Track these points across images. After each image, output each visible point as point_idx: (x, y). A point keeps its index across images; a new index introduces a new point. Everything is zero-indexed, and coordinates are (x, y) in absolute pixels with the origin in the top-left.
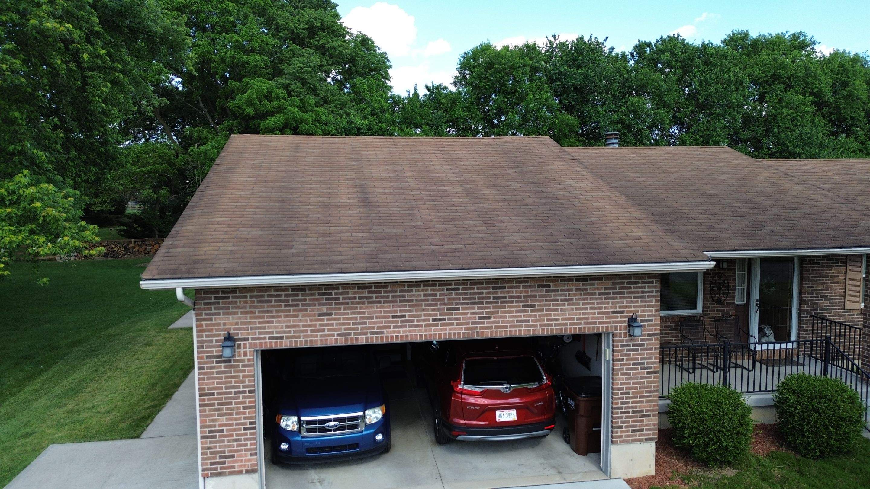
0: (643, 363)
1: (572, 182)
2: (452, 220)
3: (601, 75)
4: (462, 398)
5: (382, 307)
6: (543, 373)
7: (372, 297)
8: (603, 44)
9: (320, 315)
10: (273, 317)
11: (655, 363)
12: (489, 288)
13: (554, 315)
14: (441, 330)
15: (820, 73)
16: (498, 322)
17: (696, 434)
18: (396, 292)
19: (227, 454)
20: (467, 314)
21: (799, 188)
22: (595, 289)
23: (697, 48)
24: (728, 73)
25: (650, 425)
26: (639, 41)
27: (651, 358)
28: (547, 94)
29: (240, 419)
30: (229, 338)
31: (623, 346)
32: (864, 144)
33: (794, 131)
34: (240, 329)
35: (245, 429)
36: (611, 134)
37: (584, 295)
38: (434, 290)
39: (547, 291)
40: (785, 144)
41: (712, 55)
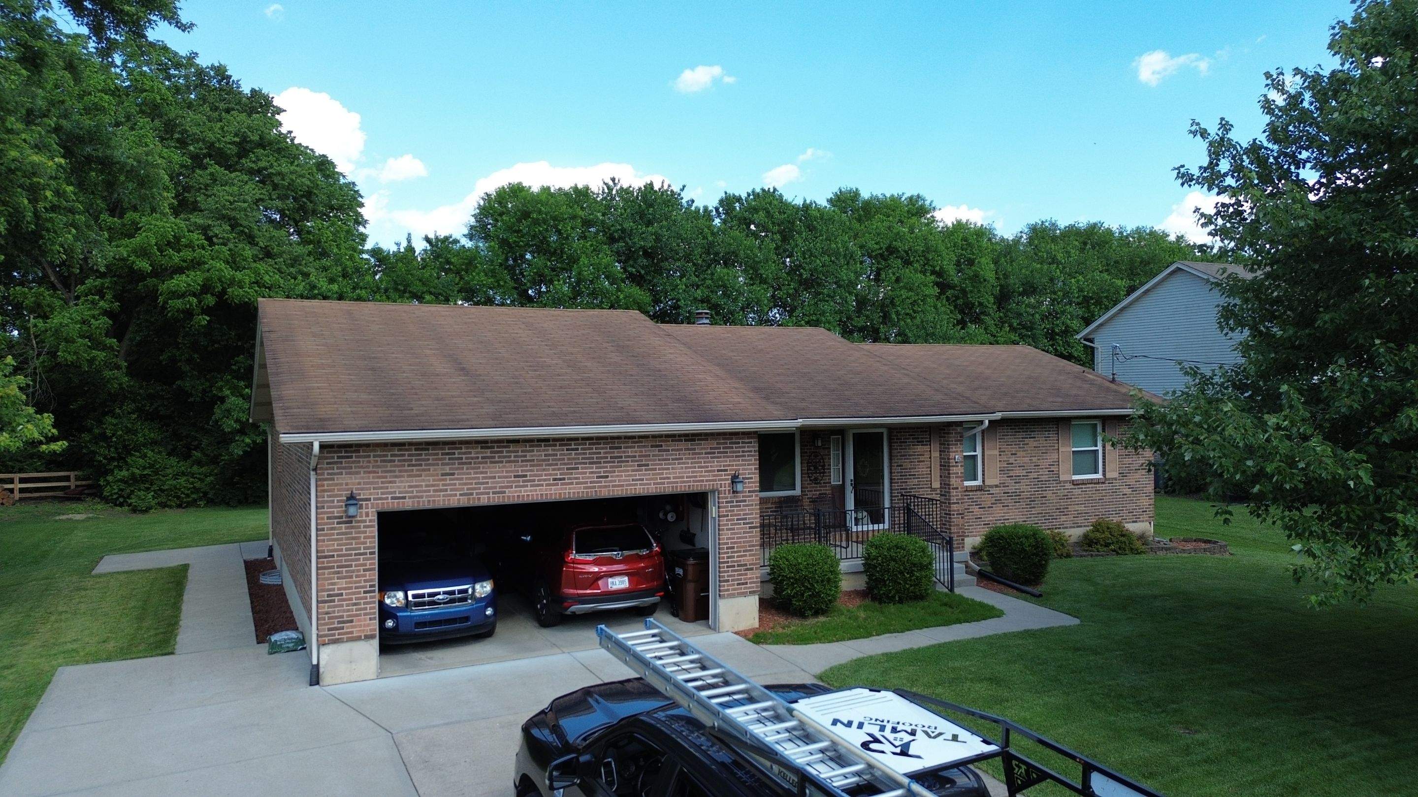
0: (745, 519)
1: (672, 356)
2: (561, 387)
3: (679, 236)
4: (574, 568)
5: (504, 467)
6: (653, 541)
7: (494, 457)
8: (679, 195)
9: (443, 475)
10: (396, 477)
11: (756, 518)
12: (606, 448)
13: (666, 473)
14: (561, 489)
15: (941, 247)
16: (615, 481)
17: (793, 584)
18: (518, 452)
19: (345, 619)
20: (586, 473)
21: (886, 368)
22: (702, 449)
23: (796, 209)
24: (836, 243)
25: (753, 578)
26: (726, 193)
27: (752, 514)
28: (606, 258)
29: (360, 582)
30: (351, 497)
31: (727, 502)
32: (995, 336)
33: (915, 318)
34: (362, 489)
35: (365, 592)
36: (701, 313)
37: (693, 454)
38: (554, 450)
39: (659, 451)
40: (905, 335)
41: (816, 218)
